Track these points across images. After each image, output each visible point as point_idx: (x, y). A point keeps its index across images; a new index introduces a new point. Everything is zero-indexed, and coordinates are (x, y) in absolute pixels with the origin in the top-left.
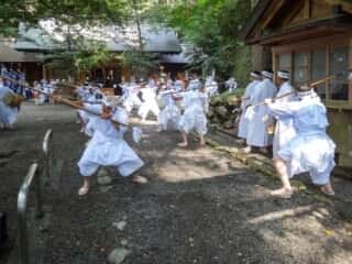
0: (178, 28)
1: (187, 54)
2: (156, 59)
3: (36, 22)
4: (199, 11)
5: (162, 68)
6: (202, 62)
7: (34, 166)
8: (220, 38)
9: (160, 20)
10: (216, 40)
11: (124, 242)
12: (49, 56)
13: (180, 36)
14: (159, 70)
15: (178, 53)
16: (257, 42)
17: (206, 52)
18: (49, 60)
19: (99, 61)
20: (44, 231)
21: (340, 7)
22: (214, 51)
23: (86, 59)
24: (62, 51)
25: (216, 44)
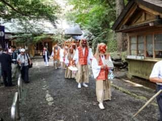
0: (80, 23)
1: (85, 36)
3: (10, 19)
4: (90, 15)
6: (92, 40)
8: (100, 28)
9: (72, 19)
10: (99, 29)
12: (16, 36)
13: (81, 27)
15: (80, 35)
16: (121, 31)
17: (95, 35)
18: (15, 38)
19: (41, 39)
21: (159, 16)
22: (98, 34)
23: (35, 38)
24: (23, 33)
25: (99, 31)
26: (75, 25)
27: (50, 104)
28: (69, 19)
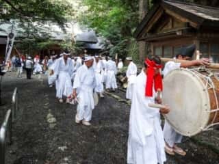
0: (96, 28)
1: (101, 44)
2: (82, 46)
4: (108, 19)
5: (85, 51)
6: (110, 49)
7: (9, 111)
8: (120, 35)
9: (86, 23)
10: (118, 37)
11: (66, 159)
13: (96, 33)
14: (84, 53)
15: (95, 43)
16: (143, 40)
17: (112, 44)
19: (47, 45)
20: (14, 153)
22: (117, 43)
23: (39, 44)
24: (25, 38)
25: (118, 39)
26: (89, 31)
27: (52, 126)
28: (82, 22)
